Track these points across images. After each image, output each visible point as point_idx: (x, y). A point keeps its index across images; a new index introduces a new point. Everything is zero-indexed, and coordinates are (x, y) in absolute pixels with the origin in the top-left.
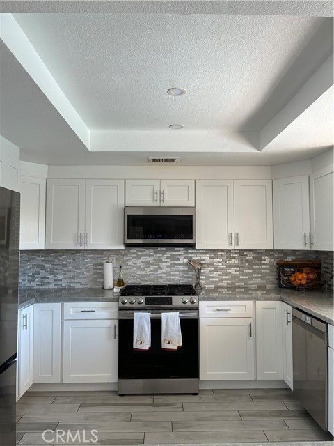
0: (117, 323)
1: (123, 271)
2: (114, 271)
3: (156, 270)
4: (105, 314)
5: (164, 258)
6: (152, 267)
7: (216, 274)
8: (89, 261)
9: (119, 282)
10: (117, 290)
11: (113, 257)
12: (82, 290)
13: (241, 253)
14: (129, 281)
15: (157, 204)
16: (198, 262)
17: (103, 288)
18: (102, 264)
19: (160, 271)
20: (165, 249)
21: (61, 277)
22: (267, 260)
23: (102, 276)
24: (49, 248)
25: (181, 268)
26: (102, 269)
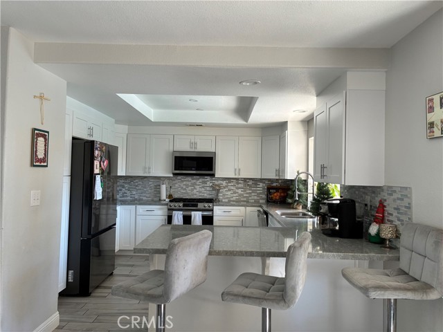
0: (166, 217)
1: (172, 190)
2: (167, 190)
3: (192, 190)
4: (160, 212)
5: (198, 182)
6: (190, 188)
7: (229, 193)
8: (152, 183)
9: (170, 196)
10: (167, 200)
11: (167, 181)
12: (148, 201)
13: (245, 180)
14: (176, 196)
15: (193, 150)
16: (218, 185)
17: (160, 200)
18: (159, 186)
19: (195, 191)
20: (198, 177)
21: (134, 193)
22: (261, 185)
23: (159, 192)
24: (127, 175)
25: (208, 189)
26: (160, 188)
